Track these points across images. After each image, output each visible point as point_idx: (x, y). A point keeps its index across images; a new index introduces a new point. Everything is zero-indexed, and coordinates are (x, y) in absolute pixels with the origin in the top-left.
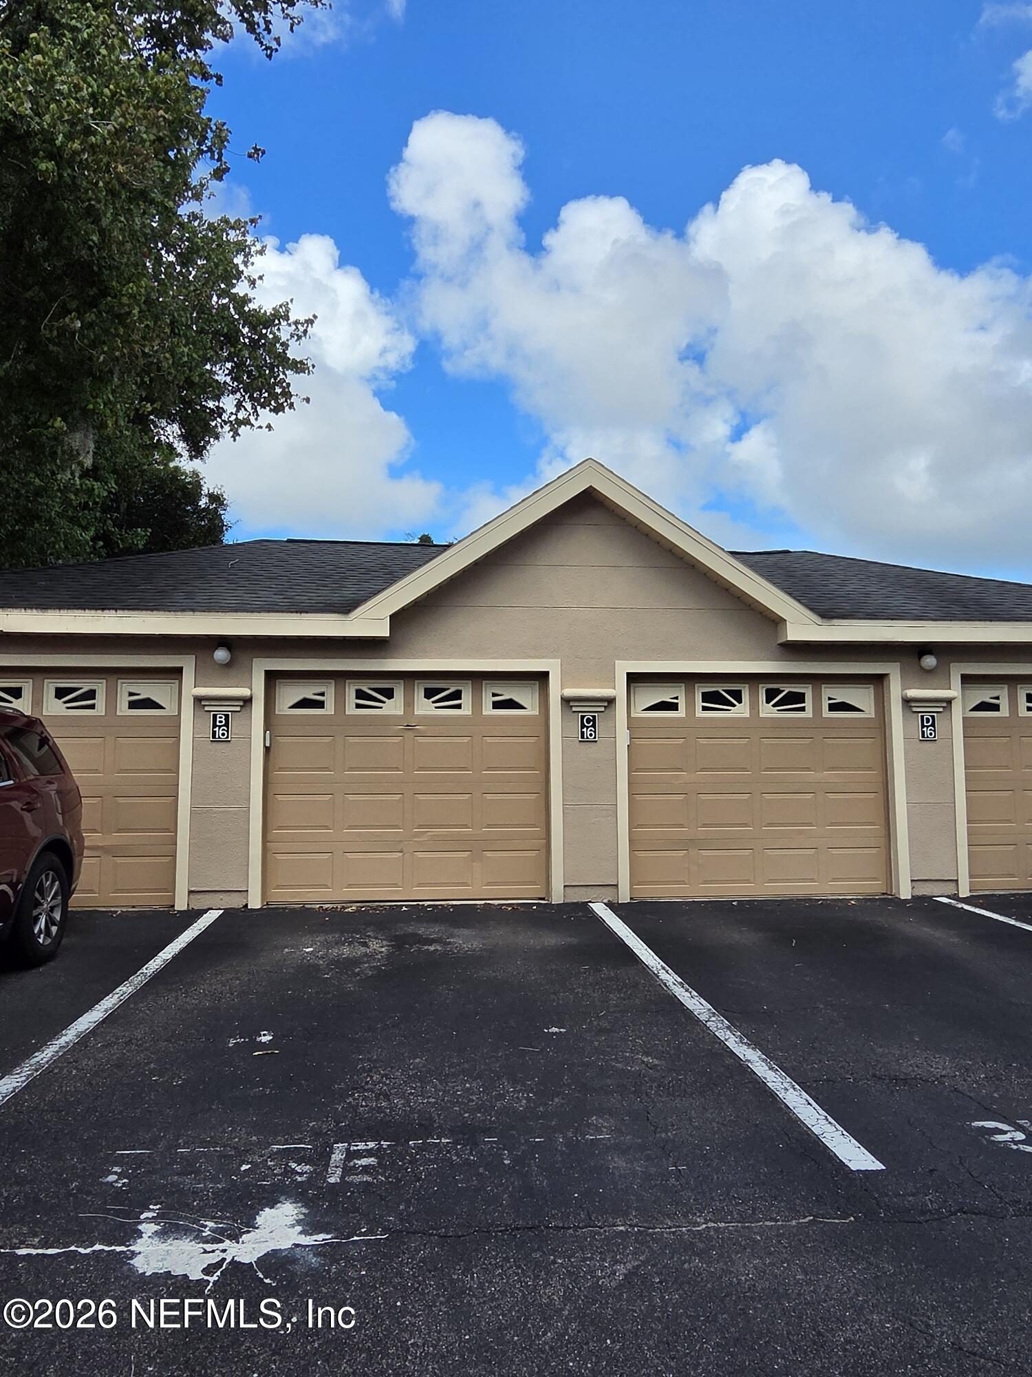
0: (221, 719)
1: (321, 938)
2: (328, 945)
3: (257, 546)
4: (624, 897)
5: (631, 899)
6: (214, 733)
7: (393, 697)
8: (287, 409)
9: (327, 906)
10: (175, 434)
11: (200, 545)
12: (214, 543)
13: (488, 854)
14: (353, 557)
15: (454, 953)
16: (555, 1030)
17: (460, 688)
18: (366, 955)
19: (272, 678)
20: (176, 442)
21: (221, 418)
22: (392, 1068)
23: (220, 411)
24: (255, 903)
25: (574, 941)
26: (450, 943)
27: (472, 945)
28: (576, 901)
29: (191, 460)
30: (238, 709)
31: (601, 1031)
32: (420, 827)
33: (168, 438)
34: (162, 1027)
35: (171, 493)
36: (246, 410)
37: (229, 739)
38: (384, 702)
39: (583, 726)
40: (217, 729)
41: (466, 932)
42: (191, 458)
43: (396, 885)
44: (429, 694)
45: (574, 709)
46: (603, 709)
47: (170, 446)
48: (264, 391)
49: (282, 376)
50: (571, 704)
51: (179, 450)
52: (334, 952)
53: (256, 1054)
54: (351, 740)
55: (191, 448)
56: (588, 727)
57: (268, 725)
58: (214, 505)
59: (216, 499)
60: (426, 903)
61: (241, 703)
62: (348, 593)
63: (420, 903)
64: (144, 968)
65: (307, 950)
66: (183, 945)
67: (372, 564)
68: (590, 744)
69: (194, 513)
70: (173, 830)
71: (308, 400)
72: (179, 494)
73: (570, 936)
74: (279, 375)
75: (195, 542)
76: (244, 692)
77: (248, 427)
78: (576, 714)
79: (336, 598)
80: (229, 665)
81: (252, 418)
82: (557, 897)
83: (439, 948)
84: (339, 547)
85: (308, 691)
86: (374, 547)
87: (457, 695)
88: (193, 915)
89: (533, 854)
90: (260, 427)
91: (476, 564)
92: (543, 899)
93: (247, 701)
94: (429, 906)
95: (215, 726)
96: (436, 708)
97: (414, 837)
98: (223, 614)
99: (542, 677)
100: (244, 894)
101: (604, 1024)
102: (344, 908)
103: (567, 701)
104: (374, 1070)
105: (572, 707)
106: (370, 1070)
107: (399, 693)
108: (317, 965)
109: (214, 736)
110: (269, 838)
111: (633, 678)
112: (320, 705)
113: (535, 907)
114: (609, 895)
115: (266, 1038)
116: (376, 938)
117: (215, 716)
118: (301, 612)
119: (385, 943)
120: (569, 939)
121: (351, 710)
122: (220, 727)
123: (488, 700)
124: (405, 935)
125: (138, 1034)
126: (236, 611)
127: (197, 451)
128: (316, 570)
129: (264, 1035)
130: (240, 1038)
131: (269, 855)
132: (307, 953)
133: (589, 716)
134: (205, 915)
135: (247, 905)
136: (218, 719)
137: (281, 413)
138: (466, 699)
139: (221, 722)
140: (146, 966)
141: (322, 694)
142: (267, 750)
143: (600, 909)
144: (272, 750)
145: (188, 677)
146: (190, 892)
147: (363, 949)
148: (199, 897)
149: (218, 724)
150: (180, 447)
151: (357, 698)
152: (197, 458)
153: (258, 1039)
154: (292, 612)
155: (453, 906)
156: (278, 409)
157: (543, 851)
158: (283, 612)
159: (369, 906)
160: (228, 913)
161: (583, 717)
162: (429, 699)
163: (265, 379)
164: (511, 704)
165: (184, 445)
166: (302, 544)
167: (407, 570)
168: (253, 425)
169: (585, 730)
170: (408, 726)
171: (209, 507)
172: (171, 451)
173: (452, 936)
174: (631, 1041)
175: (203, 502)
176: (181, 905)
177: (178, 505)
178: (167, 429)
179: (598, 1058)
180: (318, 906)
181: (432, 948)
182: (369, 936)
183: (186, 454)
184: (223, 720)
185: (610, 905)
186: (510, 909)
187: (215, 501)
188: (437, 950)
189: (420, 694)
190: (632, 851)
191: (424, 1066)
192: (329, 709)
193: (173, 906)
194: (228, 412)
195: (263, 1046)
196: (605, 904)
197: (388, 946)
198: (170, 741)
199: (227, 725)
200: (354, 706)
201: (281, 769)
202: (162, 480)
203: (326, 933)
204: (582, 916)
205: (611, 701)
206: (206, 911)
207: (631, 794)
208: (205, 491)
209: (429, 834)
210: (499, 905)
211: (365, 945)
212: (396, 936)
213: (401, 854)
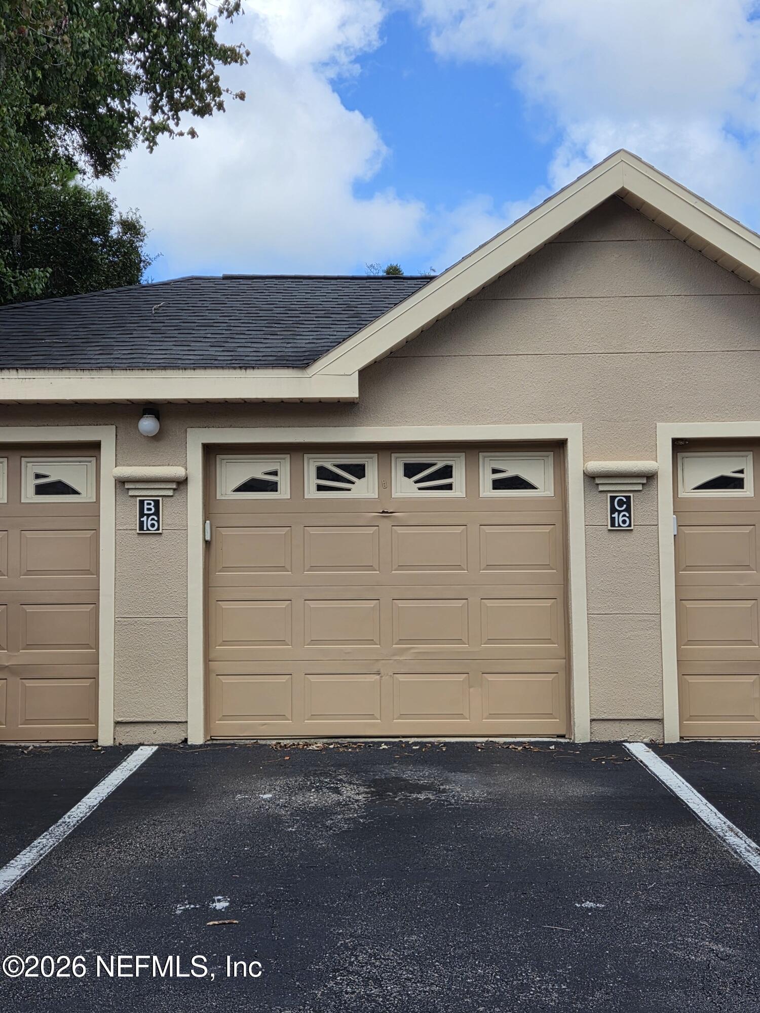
0: (149, 507)
1: (280, 782)
2: (291, 791)
3: (186, 284)
4: (672, 735)
5: (681, 738)
6: (141, 523)
7: (364, 476)
8: (215, 109)
9: (286, 742)
10: (75, 145)
11: (113, 287)
12: (130, 283)
13: (490, 678)
14: (308, 296)
15: (451, 804)
16: (589, 904)
17: (449, 463)
18: (339, 803)
19: (211, 452)
20: (77, 154)
21: (132, 124)
22: (382, 945)
23: (131, 116)
24: (197, 737)
25: (608, 791)
26: (444, 791)
27: (474, 793)
28: (607, 740)
29: (97, 177)
30: (170, 493)
31: (652, 908)
32: (401, 641)
33: (67, 149)
34: (93, 888)
35: (76, 221)
36: (163, 112)
37: (160, 531)
38: (353, 483)
39: (613, 510)
40: (145, 519)
41: (464, 777)
42: (97, 175)
43: (372, 716)
44: (410, 471)
45: (601, 488)
46: (640, 488)
47: (69, 159)
48: (186, 87)
49: (208, 67)
50: (598, 481)
51: (81, 165)
52: (299, 799)
53: (211, 923)
54: (312, 531)
55: (95, 162)
56: (620, 512)
57: (207, 514)
58: (128, 235)
59: (131, 227)
60: (412, 740)
61: (174, 487)
62: (303, 343)
63: (404, 740)
64: (66, 816)
65: (265, 796)
66: (112, 788)
67: (333, 304)
68: (623, 534)
69: (103, 246)
70: (93, 646)
71: (242, 96)
72: (86, 221)
73: (602, 785)
74: (204, 65)
75: (108, 284)
76: (177, 471)
77: (166, 134)
78: (605, 495)
79: (289, 350)
80: (157, 438)
81: (171, 124)
82: (582, 734)
83: (432, 797)
84: (288, 283)
85: (257, 469)
86: (333, 282)
87: (446, 472)
88: (121, 752)
89: (550, 677)
90: (181, 134)
91: (469, 299)
92: (563, 736)
93: (181, 483)
94: (415, 744)
95: (142, 514)
96: (420, 489)
97: (394, 655)
98: (149, 372)
99: (558, 446)
100: (182, 727)
101: (655, 900)
102: (307, 744)
103: (591, 478)
104: (359, 948)
105: (598, 484)
106: (355, 949)
107: (372, 471)
108: (279, 815)
109: (141, 528)
110: (212, 656)
111: (681, 446)
112: (272, 487)
113: (553, 747)
114: (650, 732)
115: (221, 905)
116: (350, 783)
117: (142, 502)
118: (246, 368)
119: (362, 789)
120: (601, 789)
121: (311, 492)
122: (148, 515)
123: (486, 478)
124: (388, 780)
125: (66, 896)
126: (165, 368)
127: (103, 166)
128: (262, 313)
129: (219, 901)
130: (190, 904)
131: (213, 676)
132: (265, 800)
133: (621, 496)
134: (136, 753)
135: (186, 740)
136: (146, 506)
137: (207, 116)
138: (459, 478)
139: (149, 509)
140: (69, 813)
141: (275, 473)
142: (207, 544)
143: (639, 751)
144: (213, 543)
145: (108, 453)
146: (117, 723)
147: (335, 797)
148: (128, 730)
149: (146, 512)
150: (82, 160)
151: (318, 478)
152: (104, 175)
153: (212, 906)
154: (235, 368)
155: (446, 744)
156: (203, 111)
157: (562, 674)
158: (223, 368)
159: (338, 743)
160: (164, 750)
161: (613, 499)
162: (410, 477)
163: (187, 71)
164: (517, 483)
165: (87, 158)
166: (242, 281)
167: (378, 311)
168: (171, 132)
169: (616, 515)
170: (383, 512)
171: (122, 237)
172: (71, 166)
173: (447, 781)
174: (694, 922)
175: (115, 231)
176: (106, 739)
177: (84, 236)
178: (66, 137)
179: (650, 944)
180: (274, 742)
181: (422, 797)
182: (341, 780)
183: (90, 170)
184: (151, 507)
185: (653, 746)
186: (520, 748)
187: (130, 229)
188: (428, 799)
189: (398, 471)
190: (682, 675)
191: (423, 945)
192: (284, 492)
193: (96, 741)
194: (142, 115)
195: (218, 914)
196: (646, 744)
197: (367, 793)
198: (89, 534)
199: (157, 513)
200: (315, 487)
201: (225, 569)
202: (64, 205)
203: (287, 775)
204: (616, 760)
205: (650, 477)
206: (136, 747)
207: (679, 600)
208: (115, 217)
209: (412, 651)
210: (505, 743)
211: (337, 791)
212: (375, 781)
213: (378, 677)
